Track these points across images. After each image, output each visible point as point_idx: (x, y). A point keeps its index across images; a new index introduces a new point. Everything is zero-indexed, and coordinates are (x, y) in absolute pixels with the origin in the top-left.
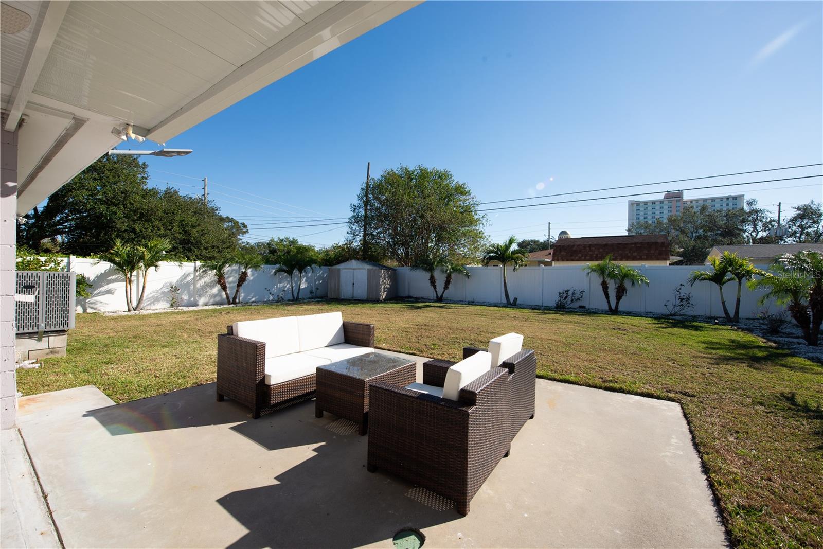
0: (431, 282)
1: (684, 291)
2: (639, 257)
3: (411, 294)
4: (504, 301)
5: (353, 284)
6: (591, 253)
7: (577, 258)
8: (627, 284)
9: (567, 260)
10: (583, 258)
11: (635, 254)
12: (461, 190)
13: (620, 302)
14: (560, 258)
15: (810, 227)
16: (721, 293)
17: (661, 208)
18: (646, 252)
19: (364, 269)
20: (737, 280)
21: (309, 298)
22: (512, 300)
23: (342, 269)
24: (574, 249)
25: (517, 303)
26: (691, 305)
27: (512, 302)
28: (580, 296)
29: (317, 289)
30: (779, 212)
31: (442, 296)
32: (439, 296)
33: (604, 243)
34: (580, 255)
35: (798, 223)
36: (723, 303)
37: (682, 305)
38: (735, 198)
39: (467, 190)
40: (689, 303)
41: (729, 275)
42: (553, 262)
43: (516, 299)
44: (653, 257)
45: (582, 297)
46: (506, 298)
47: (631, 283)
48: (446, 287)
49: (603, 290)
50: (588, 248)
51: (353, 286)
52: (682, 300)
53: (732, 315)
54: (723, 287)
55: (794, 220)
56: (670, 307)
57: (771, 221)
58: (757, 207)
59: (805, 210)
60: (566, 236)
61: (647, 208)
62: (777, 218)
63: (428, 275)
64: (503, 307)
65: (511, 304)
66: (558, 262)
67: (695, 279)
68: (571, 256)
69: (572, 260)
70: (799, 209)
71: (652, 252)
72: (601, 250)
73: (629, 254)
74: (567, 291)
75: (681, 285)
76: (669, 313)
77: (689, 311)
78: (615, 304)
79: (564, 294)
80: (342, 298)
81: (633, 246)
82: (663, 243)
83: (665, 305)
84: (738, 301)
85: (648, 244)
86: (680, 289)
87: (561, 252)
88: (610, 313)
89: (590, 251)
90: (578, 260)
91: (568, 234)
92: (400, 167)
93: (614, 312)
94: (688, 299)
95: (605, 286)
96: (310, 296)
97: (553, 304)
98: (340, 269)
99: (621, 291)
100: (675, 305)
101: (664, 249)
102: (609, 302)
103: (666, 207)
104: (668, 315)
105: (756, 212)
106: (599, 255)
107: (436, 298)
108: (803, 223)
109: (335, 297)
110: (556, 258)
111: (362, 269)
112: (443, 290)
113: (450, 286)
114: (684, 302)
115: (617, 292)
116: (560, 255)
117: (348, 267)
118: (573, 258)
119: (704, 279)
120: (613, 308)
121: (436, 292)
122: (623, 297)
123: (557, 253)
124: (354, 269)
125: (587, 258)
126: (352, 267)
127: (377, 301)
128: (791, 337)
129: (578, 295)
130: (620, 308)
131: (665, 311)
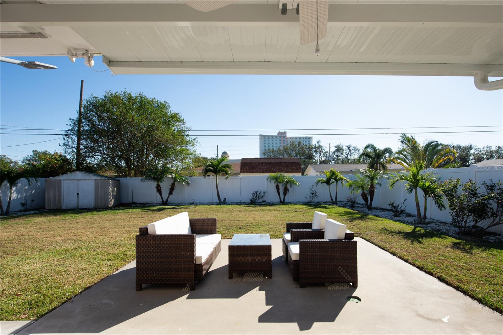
0: (157, 189)
1: (314, 189)
2: (287, 171)
3: (135, 201)
4: (218, 201)
5: (78, 194)
6: (262, 168)
7: (255, 171)
8: (289, 186)
9: (250, 172)
10: (258, 171)
11: (285, 169)
12: (175, 118)
13: (286, 197)
14: (245, 171)
15: (340, 156)
16: (329, 189)
17: (276, 141)
18: (290, 167)
19: (90, 180)
20: (335, 183)
21: (21, 211)
22: (222, 200)
23: (63, 180)
24: (253, 165)
25: (226, 201)
26: (317, 196)
27: (222, 201)
28: (263, 195)
29: (33, 201)
30: (330, 147)
31: (167, 200)
32: (165, 200)
33: (269, 162)
34: (257, 169)
35: (336, 154)
36: (330, 194)
37: (313, 197)
38: (309, 138)
39: (181, 119)
40: (316, 195)
41: (332, 180)
42: (241, 173)
43: (225, 199)
44: (294, 171)
45: (264, 195)
46: (219, 199)
47: (290, 185)
48: (171, 193)
49: (277, 190)
50: (261, 165)
51: (78, 196)
52: (313, 194)
53: (334, 200)
54: (330, 186)
55: (334, 152)
56: (308, 198)
57: (326, 152)
58: (321, 144)
59: (338, 147)
60: (226, 155)
61: (269, 140)
62: (329, 151)
63: (155, 184)
64: (217, 205)
65: (222, 203)
66: (244, 173)
67: (318, 182)
68: (252, 169)
69: (253, 172)
70: (336, 147)
71: (294, 167)
72: (268, 166)
73: (283, 169)
74: (256, 192)
75: (313, 186)
76: (308, 202)
77: (316, 200)
78: (283, 198)
79: (256, 194)
80: (64, 208)
81: (284, 164)
82: (298, 163)
83: (306, 197)
84: (337, 193)
85: (291, 163)
86: (313, 188)
87: (245, 167)
88: (280, 203)
89: (262, 166)
90: (256, 172)
91: (228, 154)
92: (123, 92)
93: (283, 203)
94: (315, 193)
95: (278, 188)
96: (23, 208)
97: (248, 201)
98: (60, 180)
99: (286, 191)
100: (310, 197)
101: (299, 166)
102: (280, 197)
103: (278, 140)
104: (307, 203)
105: (320, 147)
106: (267, 169)
107: (162, 203)
108: (338, 154)
109: (55, 208)
110: (243, 171)
111: (88, 180)
112: (168, 195)
113: (174, 192)
114: (314, 195)
115: (284, 191)
116: (245, 169)
117: (71, 178)
118: (253, 171)
119: (323, 182)
120: (282, 201)
121: (162, 197)
122: (287, 194)
123: (243, 168)
124: (78, 180)
125: (261, 171)
126: (76, 178)
127: (107, 208)
128: (359, 208)
129: (262, 194)
130: (286, 201)
131: (306, 200)
